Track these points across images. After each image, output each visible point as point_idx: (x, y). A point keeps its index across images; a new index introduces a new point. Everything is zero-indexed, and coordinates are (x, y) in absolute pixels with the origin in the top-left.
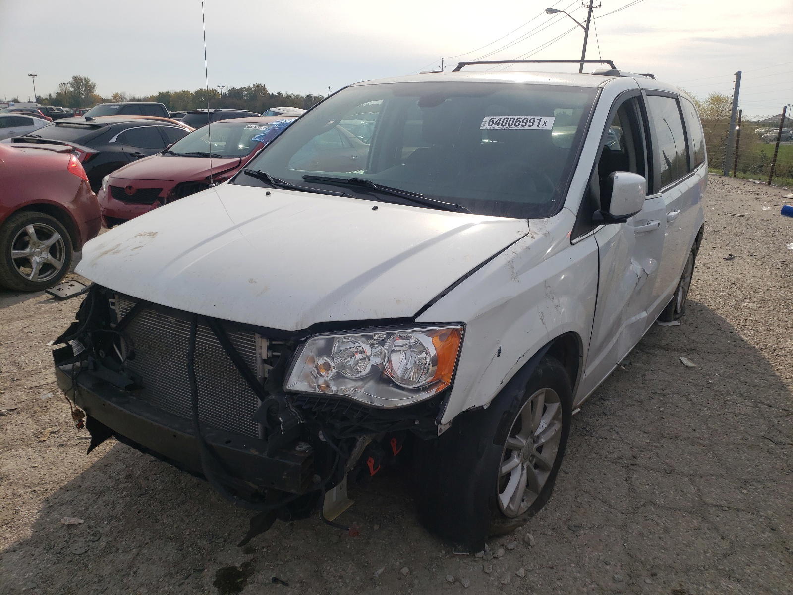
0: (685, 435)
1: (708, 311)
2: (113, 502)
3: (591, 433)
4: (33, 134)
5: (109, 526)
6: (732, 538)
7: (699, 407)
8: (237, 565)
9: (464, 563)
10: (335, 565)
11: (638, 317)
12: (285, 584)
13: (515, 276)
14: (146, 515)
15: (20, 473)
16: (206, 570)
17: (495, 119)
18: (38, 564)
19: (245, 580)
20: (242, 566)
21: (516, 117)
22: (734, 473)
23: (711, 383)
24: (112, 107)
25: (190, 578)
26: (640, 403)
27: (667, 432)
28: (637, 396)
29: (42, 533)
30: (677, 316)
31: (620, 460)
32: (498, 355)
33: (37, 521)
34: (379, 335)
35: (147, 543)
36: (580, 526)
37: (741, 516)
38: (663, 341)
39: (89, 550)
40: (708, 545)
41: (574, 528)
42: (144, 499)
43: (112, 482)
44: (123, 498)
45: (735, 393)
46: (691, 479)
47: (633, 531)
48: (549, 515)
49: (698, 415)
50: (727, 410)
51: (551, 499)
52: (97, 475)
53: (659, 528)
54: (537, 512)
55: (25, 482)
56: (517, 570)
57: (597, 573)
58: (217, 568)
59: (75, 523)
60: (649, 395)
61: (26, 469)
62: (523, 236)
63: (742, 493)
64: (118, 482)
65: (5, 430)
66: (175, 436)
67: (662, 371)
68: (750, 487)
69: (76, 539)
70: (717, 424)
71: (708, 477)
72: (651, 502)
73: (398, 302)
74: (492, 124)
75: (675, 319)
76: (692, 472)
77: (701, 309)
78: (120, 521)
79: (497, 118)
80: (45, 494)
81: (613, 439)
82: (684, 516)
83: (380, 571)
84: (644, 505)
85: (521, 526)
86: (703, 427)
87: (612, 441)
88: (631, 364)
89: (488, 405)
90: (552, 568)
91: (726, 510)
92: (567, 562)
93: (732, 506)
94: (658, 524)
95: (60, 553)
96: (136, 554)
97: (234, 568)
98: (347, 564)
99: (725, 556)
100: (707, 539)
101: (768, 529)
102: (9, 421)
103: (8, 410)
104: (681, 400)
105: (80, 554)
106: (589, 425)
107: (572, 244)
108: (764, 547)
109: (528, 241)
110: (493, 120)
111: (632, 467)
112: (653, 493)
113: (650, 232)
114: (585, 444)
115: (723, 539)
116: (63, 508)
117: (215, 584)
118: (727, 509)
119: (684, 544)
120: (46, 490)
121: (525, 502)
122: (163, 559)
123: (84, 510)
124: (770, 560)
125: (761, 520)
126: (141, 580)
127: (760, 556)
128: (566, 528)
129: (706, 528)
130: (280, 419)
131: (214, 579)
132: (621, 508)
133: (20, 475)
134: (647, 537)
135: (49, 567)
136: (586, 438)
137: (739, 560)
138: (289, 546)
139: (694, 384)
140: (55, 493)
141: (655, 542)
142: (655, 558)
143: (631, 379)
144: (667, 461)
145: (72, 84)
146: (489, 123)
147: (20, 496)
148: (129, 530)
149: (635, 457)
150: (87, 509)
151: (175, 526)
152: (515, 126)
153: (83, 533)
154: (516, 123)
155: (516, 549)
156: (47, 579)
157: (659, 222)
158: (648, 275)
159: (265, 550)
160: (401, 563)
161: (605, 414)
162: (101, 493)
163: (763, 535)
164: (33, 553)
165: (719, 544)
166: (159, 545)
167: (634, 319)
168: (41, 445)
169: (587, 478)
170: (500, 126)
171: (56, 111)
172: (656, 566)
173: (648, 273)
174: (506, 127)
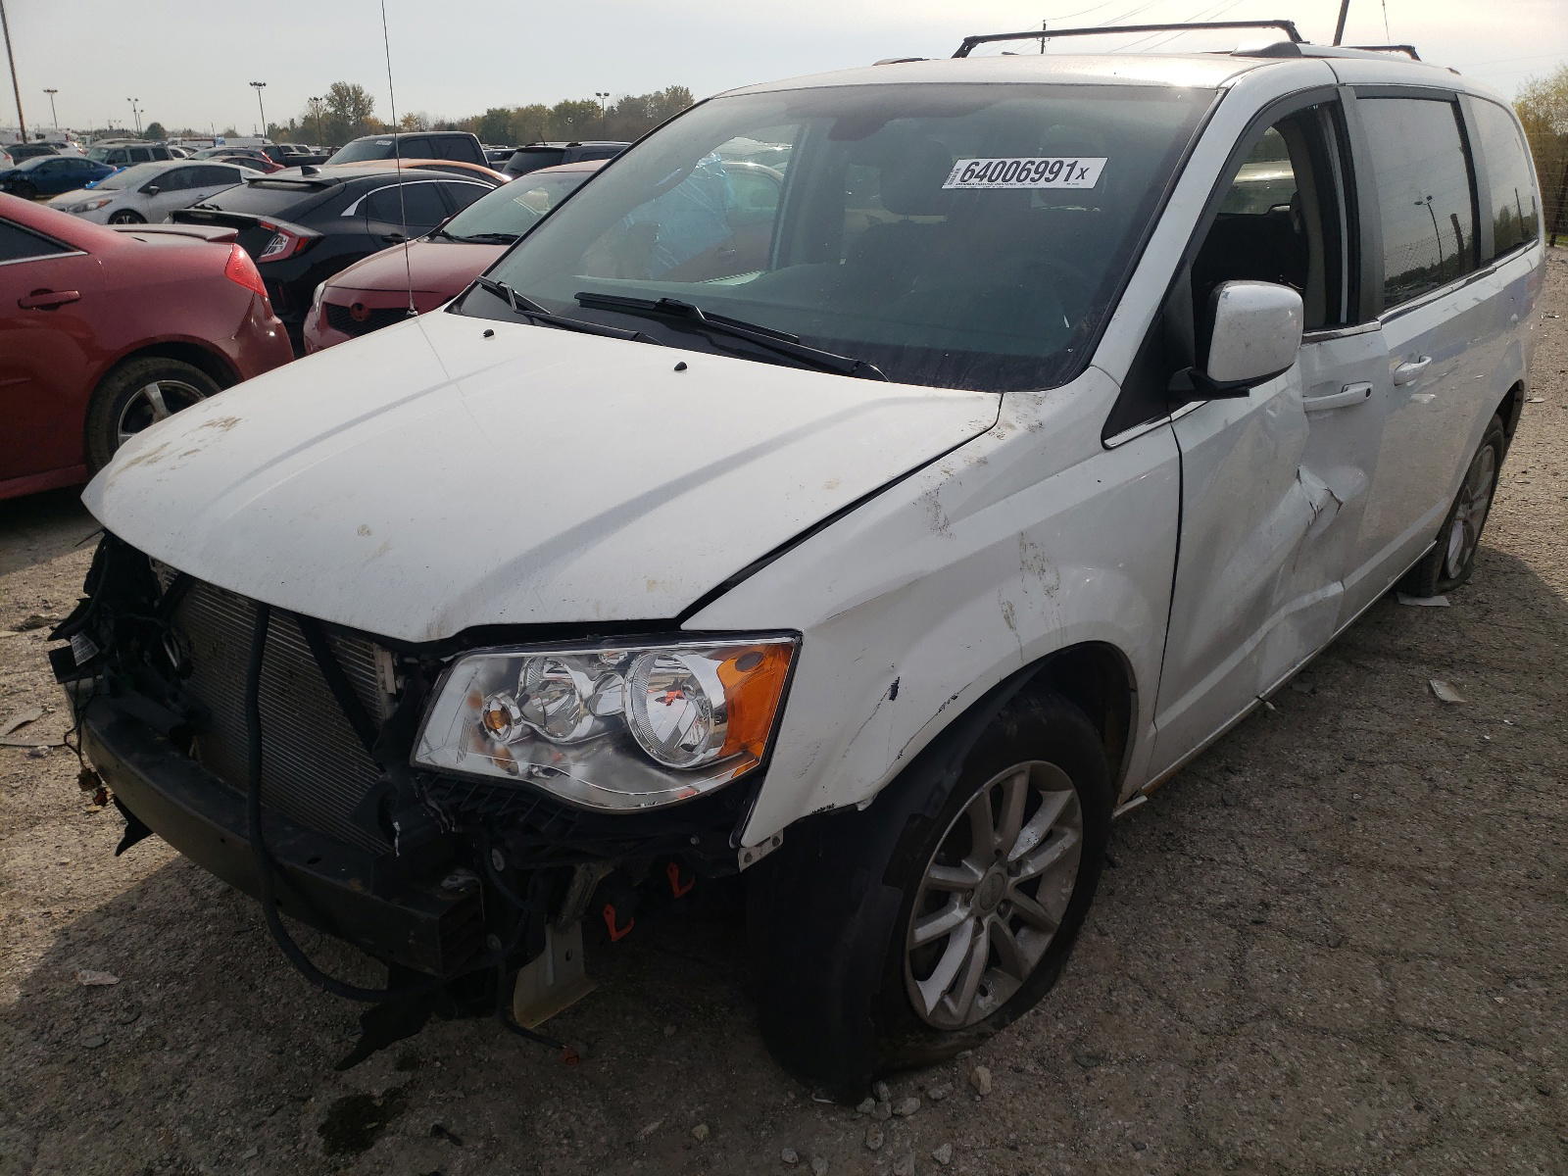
0: (1395, 859)
1: (1526, 573)
2: (184, 943)
3: (1182, 845)
4: (206, 203)
5: (161, 994)
6: (1441, 1107)
7: (1444, 795)
8: (376, 1092)
9: (830, 1122)
10: (566, 1107)
11: (1319, 595)
12: (456, 1141)
13: (942, 527)
14: (236, 975)
15: (35, 875)
16: (313, 1100)
17: (977, 164)
18: (14, 1062)
19: (381, 1127)
20: (384, 1094)
21: (1023, 161)
22: (1485, 954)
23: (1488, 742)
24: (378, 143)
25: (279, 1113)
26: (1311, 782)
27: (1354, 852)
28: (1308, 766)
29: (39, 999)
30: (1448, 585)
31: (1231, 912)
32: (893, 698)
33: (35, 975)
34: (612, 654)
35: (221, 1034)
36: (1098, 1059)
37: (1475, 1057)
38: (1401, 642)
39: (111, 1040)
40: (1379, 1121)
41: (1084, 1060)
42: (242, 941)
43: (193, 902)
44: (205, 936)
45: (1539, 768)
46: (1383, 963)
47: (1216, 1077)
48: (1040, 1027)
49: (1437, 813)
50: (1508, 805)
51: (1054, 992)
52: (170, 886)
53: (1276, 1073)
54: (1014, 1019)
55: (38, 893)
56: (937, 1146)
57: (1110, 1166)
58: (337, 1095)
59: (102, 982)
60: (1337, 764)
61: (47, 867)
62: (979, 432)
63: (1493, 1002)
64: (205, 903)
65: (34, 785)
66: (223, 841)
67: (1382, 710)
68: (1516, 989)
69: (95, 1015)
70: (1478, 839)
71: (1424, 961)
72: (1275, 1012)
73: (652, 584)
74: (970, 177)
75: (1442, 592)
76: (1388, 946)
77: (1511, 569)
78: (185, 983)
79: (983, 162)
80: (66, 920)
81: (1227, 863)
82: (1341, 1050)
83: (652, 1127)
84: (1259, 1017)
85: (972, 1049)
86: (1442, 844)
87: (1224, 867)
88: (1313, 692)
89: (870, 802)
90: (1014, 1148)
91: (1444, 1042)
92: (1050, 1136)
93: (1460, 1031)
94: (1276, 1064)
95: (58, 1043)
96: (194, 1055)
97: (369, 1098)
98: (590, 1107)
99: (1413, 1149)
100: (1381, 1106)
101: (1532, 1090)
102: (46, 769)
103: (50, 747)
104: (1406, 778)
105: (92, 1049)
106: (1183, 827)
107: (1106, 448)
108: (1510, 1133)
109: (987, 445)
110: (973, 167)
111: (1255, 928)
112: (1286, 991)
113: (1347, 409)
114: (1162, 871)
115: (1419, 1108)
116: (91, 950)
117: (322, 1130)
118: (1446, 1038)
119: (1324, 1115)
120: (70, 912)
121: (990, 997)
122: (241, 1070)
123: (126, 958)
124: (1518, 1166)
125: (1520, 1068)
126: (186, 1111)
127: (1494, 1155)
128: (1069, 1058)
129: (1385, 1081)
130: (396, 824)
131: (322, 1120)
132: (1202, 1022)
133: (33, 879)
134: (1244, 1092)
135: (31, 1069)
136: (1169, 857)
137: (1444, 1162)
138: (486, 1060)
139: (1447, 743)
140: (84, 920)
141: (1260, 1106)
142: (1249, 1143)
143: (1305, 726)
144: (1338, 918)
145: (331, 100)
146: (964, 174)
147: (21, 921)
148: (195, 1004)
149: (1267, 906)
150: (132, 956)
151: (284, 1001)
152: (1018, 180)
153: (111, 1005)
154: (1020, 174)
155: (948, 1099)
156: (21, 1094)
157: (1371, 386)
158: (1340, 504)
159: (438, 1064)
160: (698, 1113)
161: (1226, 805)
162: (169, 924)
163: (1516, 1105)
164: (11, 1039)
165: (1406, 1121)
166: (242, 1040)
167: (1307, 600)
168: (90, 820)
169: (1147, 948)
170: (985, 181)
171: (296, 152)
172: (1248, 1160)
173: (1341, 500)
174: (999, 184)
